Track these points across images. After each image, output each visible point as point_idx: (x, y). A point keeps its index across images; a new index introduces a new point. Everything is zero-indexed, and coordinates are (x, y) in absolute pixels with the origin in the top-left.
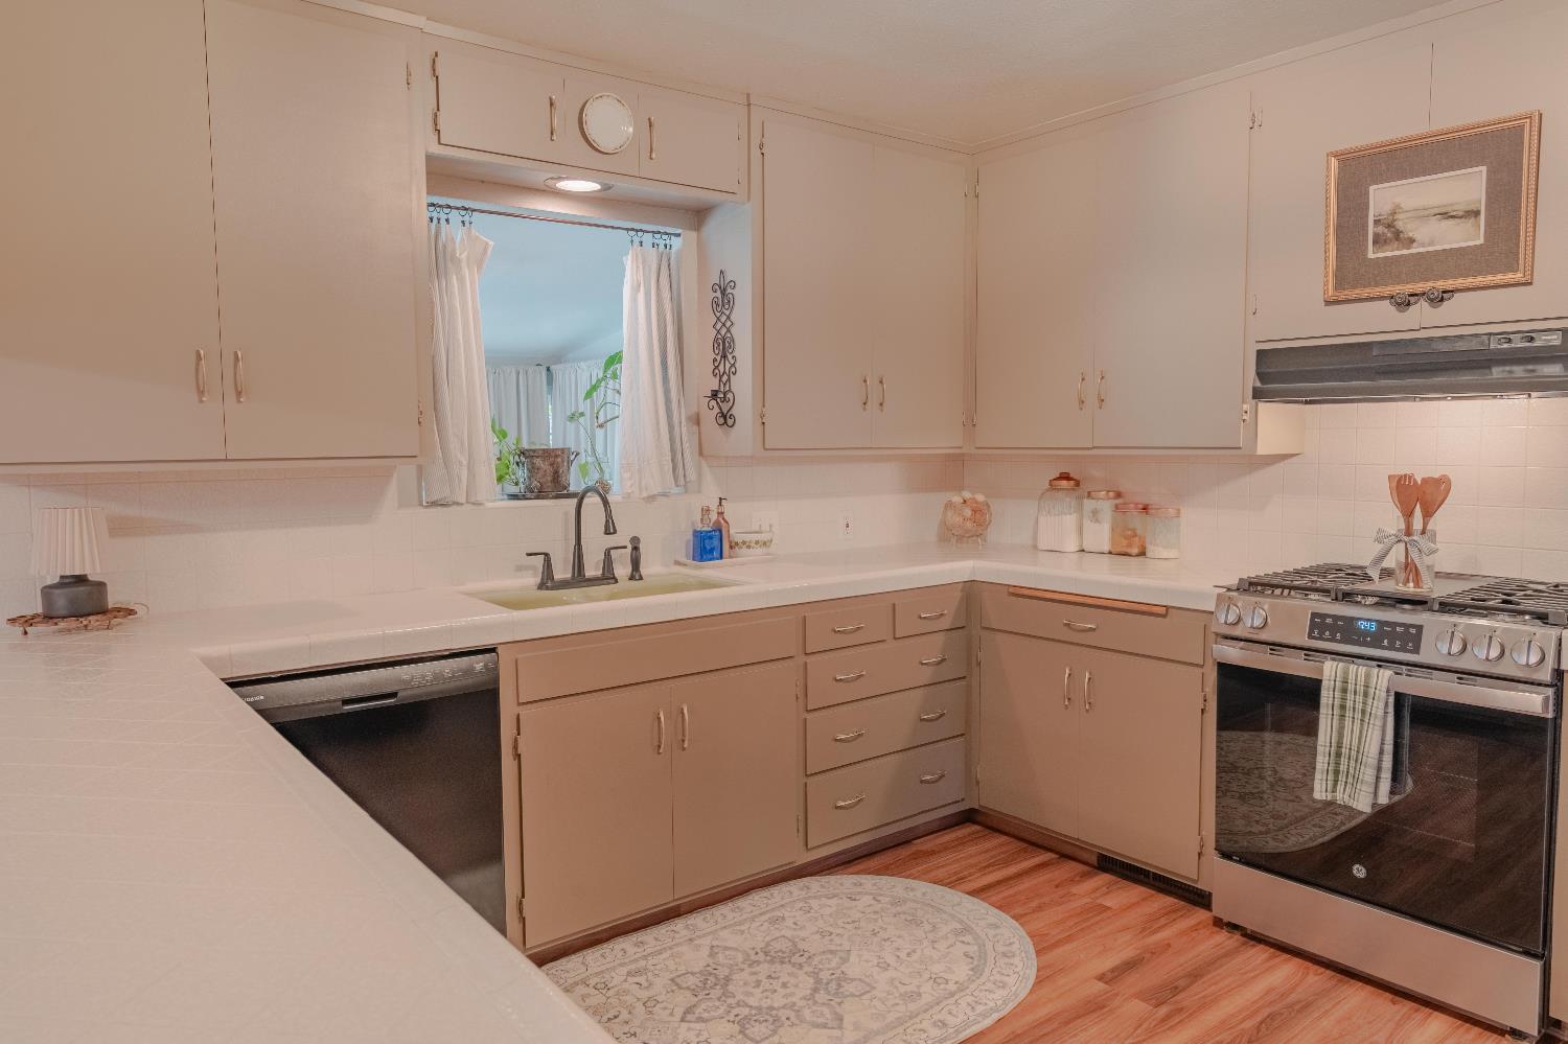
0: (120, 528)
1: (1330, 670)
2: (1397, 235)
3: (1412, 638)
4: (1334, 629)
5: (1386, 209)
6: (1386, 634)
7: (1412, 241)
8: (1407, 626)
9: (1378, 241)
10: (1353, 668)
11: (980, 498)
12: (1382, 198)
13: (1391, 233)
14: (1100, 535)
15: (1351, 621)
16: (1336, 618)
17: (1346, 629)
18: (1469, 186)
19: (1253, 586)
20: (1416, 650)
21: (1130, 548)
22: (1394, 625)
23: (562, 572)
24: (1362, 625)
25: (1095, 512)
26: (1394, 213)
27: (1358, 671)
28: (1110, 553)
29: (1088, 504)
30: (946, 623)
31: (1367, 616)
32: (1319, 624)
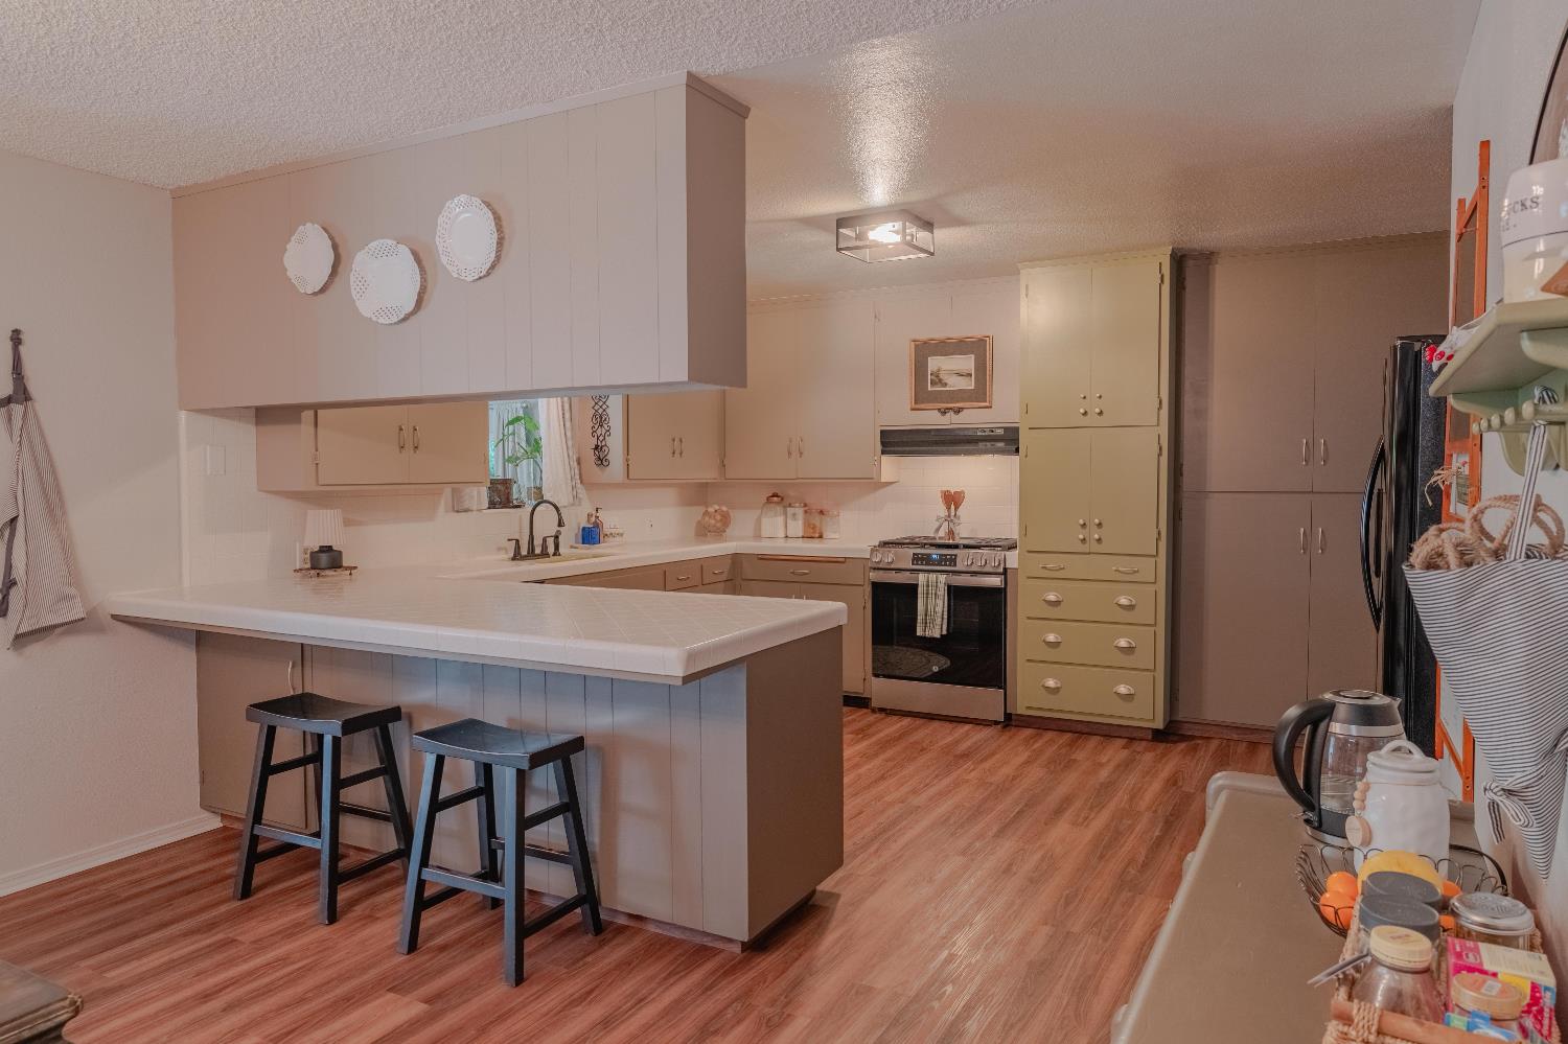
0: (347, 523)
1: (922, 578)
2: (940, 380)
3: (953, 560)
4: (922, 559)
5: (935, 369)
6: (943, 560)
7: (946, 384)
8: (951, 555)
9: (933, 383)
10: (931, 575)
11: (724, 509)
12: (934, 363)
13: (937, 380)
14: (797, 527)
15: (929, 555)
16: (922, 554)
17: (927, 559)
18: (967, 363)
19: (885, 544)
20: (955, 565)
21: (813, 533)
22: (946, 555)
23: (524, 552)
24: (934, 556)
25: (794, 515)
26: (939, 370)
27: (932, 577)
28: (803, 537)
29: (790, 511)
30: (724, 577)
31: (935, 553)
32: (916, 559)
